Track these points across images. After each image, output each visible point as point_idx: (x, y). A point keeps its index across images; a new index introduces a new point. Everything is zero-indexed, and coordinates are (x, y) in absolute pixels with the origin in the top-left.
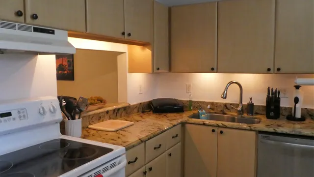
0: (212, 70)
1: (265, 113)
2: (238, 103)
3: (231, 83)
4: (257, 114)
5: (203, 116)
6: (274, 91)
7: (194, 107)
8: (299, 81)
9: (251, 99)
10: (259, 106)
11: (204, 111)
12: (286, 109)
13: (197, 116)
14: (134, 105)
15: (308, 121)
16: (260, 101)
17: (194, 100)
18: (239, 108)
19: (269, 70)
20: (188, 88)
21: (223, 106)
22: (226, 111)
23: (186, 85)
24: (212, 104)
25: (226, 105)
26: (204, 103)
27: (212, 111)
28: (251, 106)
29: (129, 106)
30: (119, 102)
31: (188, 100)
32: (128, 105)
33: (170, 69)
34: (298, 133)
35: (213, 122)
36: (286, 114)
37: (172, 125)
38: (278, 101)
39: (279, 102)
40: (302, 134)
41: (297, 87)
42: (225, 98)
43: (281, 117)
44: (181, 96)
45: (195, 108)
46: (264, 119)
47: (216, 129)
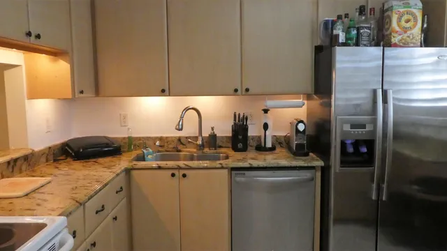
0: (163, 92)
1: (230, 145)
2: (197, 135)
3: (187, 109)
4: (220, 147)
5: (150, 157)
6: (241, 116)
7: (135, 145)
8: (269, 103)
9: (213, 129)
10: (222, 137)
11: (151, 150)
12: (253, 138)
13: (142, 158)
14: (40, 151)
15: (278, 150)
16: (224, 130)
17: (135, 135)
18: (200, 142)
19: (236, 91)
20: (123, 119)
21: (176, 141)
22: (180, 147)
23: (120, 115)
24: (161, 139)
25: (179, 139)
26: (148, 138)
27: (160, 149)
28: (213, 137)
29: (33, 154)
30: (12, 147)
31: (127, 136)
32: (31, 151)
33: (97, 92)
34: (275, 165)
35: (171, 163)
36: (255, 144)
37: (115, 175)
38: (245, 129)
39: (247, 130)
40: (280, 165)
41: (266, 111)
42: (181, 129)
43: (249, 148)
44: (115, 132)
45: (137, 147)
46: (231, 152)
47: (176, 172)
